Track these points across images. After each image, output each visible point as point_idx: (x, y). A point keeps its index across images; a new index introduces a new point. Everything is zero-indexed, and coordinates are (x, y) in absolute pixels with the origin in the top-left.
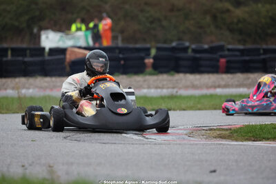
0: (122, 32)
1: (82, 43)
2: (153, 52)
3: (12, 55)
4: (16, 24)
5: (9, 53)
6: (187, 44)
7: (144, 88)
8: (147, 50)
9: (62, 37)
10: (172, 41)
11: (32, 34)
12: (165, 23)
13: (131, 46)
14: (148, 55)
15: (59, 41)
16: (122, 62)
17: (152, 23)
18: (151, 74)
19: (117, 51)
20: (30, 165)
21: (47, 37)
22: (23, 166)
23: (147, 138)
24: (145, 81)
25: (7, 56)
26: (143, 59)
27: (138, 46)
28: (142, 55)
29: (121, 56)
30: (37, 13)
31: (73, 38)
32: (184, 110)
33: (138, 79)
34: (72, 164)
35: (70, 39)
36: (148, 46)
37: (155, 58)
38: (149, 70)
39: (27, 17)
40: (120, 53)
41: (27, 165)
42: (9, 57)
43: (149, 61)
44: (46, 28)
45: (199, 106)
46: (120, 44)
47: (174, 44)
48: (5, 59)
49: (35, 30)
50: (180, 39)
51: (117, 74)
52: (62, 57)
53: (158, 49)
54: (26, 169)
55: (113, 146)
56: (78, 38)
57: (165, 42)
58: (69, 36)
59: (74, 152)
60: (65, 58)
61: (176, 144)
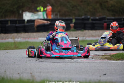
0: (59, 12)
1: (42, 17)
2: (74, 21)
3: (10, 23)
4: (12, 9)
5: (9, 22)
6: (89, 17)
8: (71, 20)
9: (32, 15)
10: (82, 16)
12: (79, 8)
14: (72, 22)
15: (31, 16)
17: (73, 7)
18: (73, 31)
20: (22, 73)
21: (26, 15)
22: (19, 74)
23: (73, 60)
24: (70, 34)
25: (8, 24)
26: (69, 24)
27: (67, 18)
28: (69, 22)
30: (21, 4)
31: (38, 15)
34: (40, 72)
35: (36, 16)
36: (71, 18)
37: (75, 23)
38: (72, 29)
39: (16, 6)
41: (20, 73)
42: (9, 24)
43: (72, 25)
44: (25, 11)
46: (59, 17)
47: (83, 17)
48: (7, 25)
49: (20, 12)
50: (85, 15)
52: (33, 24)
53: (76, 19)
55: (58, 64)
56: (40, 15)
57: (79, 16)
58: (36, 14)
59: (41, 67)
60: (34, 24)
61: (87, 62)
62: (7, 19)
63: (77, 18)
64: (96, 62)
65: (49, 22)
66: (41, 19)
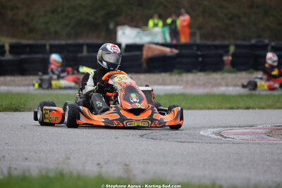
0: (200, 28)
1: (159, 39)
2: (232, 49)
3: (88, 51)
4: (92, 19)
5: (85, 48)
6: (267, 41)
7: (222, 86)
8: (226, 48)
9: (138, 33)
10: (251, 38)
11: (108, 29)
12: (244, 20)
13: (209, 43)
14: (227, 52)
15: (136, 37)
16: (200, 59)
17: (231, 19)
18: (229, 72)
19: (195, 48)
20: (106, 163)
21: (124, 33)
22: (99, 164)
23: (225, 137)
24: (223, 79)
25: (82, 52)
26: (221, 56)
27: (217, 43)
28: (221, 51)
29: (199, 53)
30: (114, 8)
31: (150, 34)
32: (263, 108)
33: (216, 76)
35: (147, 35)
36: (226, 43)
37: (234, 55)
38: (228, 67)
39: (103, 13)
40: (198, 50)
41: (102, 163)
42: (85, 53)
43: (228, 58)
44: (123, 24)
45: (279, 105)
46: (198, 41)
47: (253, 41)
48: (80, 55)
49: (111, 26)
50: (259, 36)
51: (194, 71)
52: (138, 53)
53: (237, 46)
54: (101, 167)
55: (190, 145)
56: (156, 34)
57: (244, 39)
58: (146, 32)
59: (150, 150)
60: (141, 55)
61: (255, 144)
62: (81, 41)
63: (239, 42)
64: (276, 144)
65: (175, 51)
66: (157, 44)
